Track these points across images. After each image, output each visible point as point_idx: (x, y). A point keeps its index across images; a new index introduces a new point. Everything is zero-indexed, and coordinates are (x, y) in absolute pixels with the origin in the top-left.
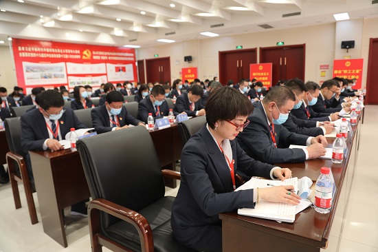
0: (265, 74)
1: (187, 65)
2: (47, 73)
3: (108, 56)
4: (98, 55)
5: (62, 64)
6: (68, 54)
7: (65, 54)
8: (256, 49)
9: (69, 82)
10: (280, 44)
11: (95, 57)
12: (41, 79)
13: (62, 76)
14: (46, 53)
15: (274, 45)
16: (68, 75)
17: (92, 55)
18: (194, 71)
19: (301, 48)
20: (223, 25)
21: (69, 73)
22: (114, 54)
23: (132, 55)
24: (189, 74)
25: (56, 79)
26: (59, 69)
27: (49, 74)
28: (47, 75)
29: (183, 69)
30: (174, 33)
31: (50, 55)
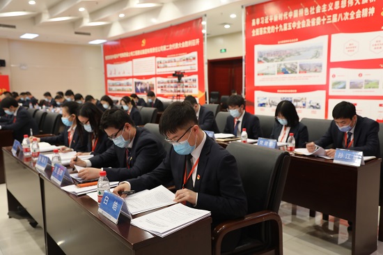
2: (288, 62)
6: (339, 11)
7: (334, 12)
9: (332, 80)
13: (317, 69)
14: (292, 20)
16: (331, 65)
21: (333, 60)
25: (303, 75)
26: (313, 52)
27: (292, 65)
28: (289, 66)
31: (299, 23)
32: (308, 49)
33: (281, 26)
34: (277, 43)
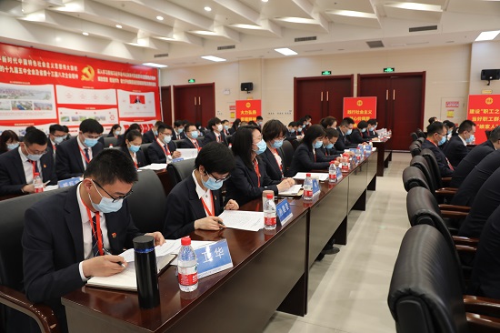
0: (366, 112)
1: (244, 96)
2: (23, 100)
3: (120, 78)
4: (105, 76)
5: (50, 87)
6: (59, 71)
7: (54, 70)
8: (352, 75)
9: (60, 116)
10: (389, 70)
11: (100, 79)
12: (11, 111)
13: (49, 107)
14: (22, 66)
15: (380, 71)
16: (58, 106)
17: (97, 75)
18: (256, 105)
19: (420, 77)
20: (315, 38)
21: (59, 102)
22: (129, 75)
23: (154, 78)
24: (248, 109)
25: (38, 111)
26: (44, 95)
27: (27, 102)
28: (24, 104)
29: (237, 102)
30: (233, 47)
31: (29, 70)
32: (42, 92)
33: (11, 68)
34: (9, 82)
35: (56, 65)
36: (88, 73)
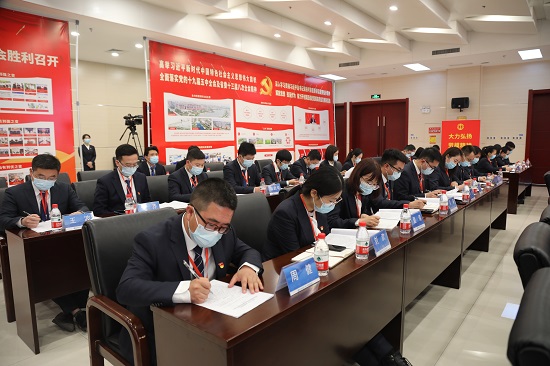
1: (455, 115)
2: (203, 118)
3: (297, 92)
4: (283, 89)
5: (229, 102)
6: (238, 82)
7: (235, 81)
9: (238, 138)
11: (278, 93)
12: (191, 131)
13: (227, 127)
14: (204, 76)
16: (237, 125)
17: (275, 88)
18: (474, 127)
21: (237, 121)
22: (306, 89)
24: (460, 132)
25: (216, 132)
26: (223, 112)
27: (206, 120)
28: (204, 122)
29: (444, 123)
30: (457, 50)
31: (211, 82)
32: (219, 108)
33: (194, 79)
34: (190, 96)
35: (236, 75)
36: (267, 86)
